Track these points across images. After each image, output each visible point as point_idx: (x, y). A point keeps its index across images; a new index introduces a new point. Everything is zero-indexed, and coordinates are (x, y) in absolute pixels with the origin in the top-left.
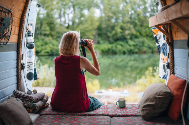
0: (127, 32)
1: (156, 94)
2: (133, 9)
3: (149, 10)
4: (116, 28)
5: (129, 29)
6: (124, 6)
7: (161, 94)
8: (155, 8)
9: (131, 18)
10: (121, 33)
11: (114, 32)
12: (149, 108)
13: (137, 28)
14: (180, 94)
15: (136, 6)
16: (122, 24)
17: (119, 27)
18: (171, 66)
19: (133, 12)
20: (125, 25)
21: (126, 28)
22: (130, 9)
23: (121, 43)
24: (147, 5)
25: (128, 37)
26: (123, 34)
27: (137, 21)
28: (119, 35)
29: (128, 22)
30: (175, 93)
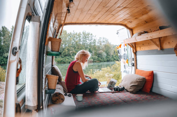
0: (71, 52)
1: (137, 79)
2: (73, 40)
3: (82, 40)
4: (65, 49)
5: (72, 50)
6: (69, 38)
7: (140, 79)
8: (85, 39)
9: (72, 44)
10: (68, 52)
11: (64, 52)
12: (134, 87)
13: (76, 50)
14: (150, 78)
15: (75, 38)
16: (68, 47)
17: (66, 49)
18: (135, 65)
19: (73, 41)
20: (70, 48)
21: (70, 50)
22: (72, 40)
23: (68, 57)
24: (81, 38)
25: (72, 54)
26: (69, 53)
27: (76, 46)
28: (67, 53)
29: (71, 47)
30: (147, 78)
